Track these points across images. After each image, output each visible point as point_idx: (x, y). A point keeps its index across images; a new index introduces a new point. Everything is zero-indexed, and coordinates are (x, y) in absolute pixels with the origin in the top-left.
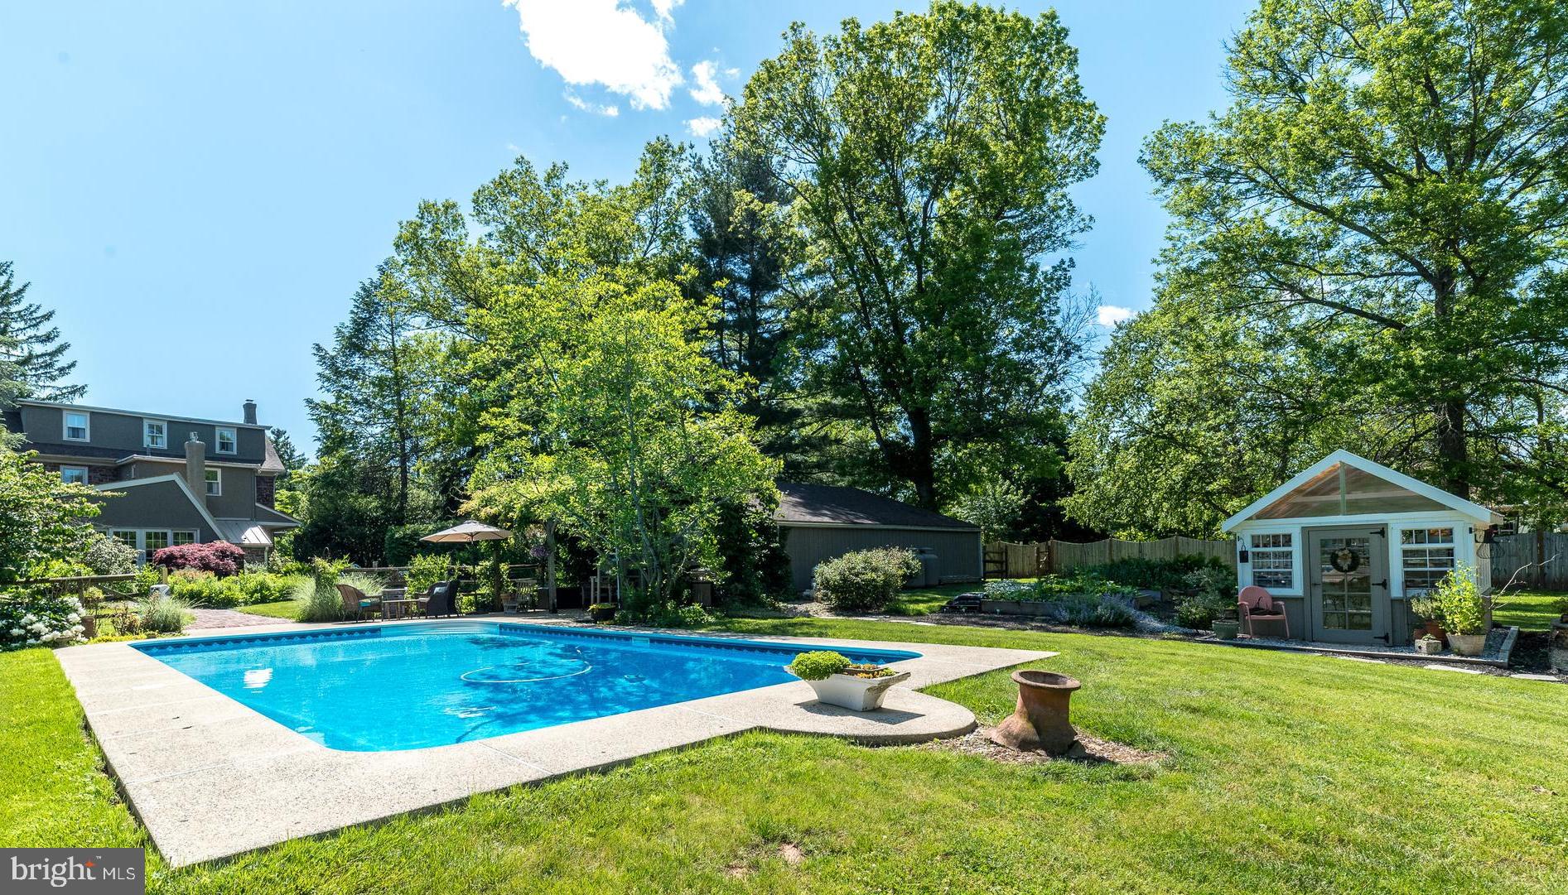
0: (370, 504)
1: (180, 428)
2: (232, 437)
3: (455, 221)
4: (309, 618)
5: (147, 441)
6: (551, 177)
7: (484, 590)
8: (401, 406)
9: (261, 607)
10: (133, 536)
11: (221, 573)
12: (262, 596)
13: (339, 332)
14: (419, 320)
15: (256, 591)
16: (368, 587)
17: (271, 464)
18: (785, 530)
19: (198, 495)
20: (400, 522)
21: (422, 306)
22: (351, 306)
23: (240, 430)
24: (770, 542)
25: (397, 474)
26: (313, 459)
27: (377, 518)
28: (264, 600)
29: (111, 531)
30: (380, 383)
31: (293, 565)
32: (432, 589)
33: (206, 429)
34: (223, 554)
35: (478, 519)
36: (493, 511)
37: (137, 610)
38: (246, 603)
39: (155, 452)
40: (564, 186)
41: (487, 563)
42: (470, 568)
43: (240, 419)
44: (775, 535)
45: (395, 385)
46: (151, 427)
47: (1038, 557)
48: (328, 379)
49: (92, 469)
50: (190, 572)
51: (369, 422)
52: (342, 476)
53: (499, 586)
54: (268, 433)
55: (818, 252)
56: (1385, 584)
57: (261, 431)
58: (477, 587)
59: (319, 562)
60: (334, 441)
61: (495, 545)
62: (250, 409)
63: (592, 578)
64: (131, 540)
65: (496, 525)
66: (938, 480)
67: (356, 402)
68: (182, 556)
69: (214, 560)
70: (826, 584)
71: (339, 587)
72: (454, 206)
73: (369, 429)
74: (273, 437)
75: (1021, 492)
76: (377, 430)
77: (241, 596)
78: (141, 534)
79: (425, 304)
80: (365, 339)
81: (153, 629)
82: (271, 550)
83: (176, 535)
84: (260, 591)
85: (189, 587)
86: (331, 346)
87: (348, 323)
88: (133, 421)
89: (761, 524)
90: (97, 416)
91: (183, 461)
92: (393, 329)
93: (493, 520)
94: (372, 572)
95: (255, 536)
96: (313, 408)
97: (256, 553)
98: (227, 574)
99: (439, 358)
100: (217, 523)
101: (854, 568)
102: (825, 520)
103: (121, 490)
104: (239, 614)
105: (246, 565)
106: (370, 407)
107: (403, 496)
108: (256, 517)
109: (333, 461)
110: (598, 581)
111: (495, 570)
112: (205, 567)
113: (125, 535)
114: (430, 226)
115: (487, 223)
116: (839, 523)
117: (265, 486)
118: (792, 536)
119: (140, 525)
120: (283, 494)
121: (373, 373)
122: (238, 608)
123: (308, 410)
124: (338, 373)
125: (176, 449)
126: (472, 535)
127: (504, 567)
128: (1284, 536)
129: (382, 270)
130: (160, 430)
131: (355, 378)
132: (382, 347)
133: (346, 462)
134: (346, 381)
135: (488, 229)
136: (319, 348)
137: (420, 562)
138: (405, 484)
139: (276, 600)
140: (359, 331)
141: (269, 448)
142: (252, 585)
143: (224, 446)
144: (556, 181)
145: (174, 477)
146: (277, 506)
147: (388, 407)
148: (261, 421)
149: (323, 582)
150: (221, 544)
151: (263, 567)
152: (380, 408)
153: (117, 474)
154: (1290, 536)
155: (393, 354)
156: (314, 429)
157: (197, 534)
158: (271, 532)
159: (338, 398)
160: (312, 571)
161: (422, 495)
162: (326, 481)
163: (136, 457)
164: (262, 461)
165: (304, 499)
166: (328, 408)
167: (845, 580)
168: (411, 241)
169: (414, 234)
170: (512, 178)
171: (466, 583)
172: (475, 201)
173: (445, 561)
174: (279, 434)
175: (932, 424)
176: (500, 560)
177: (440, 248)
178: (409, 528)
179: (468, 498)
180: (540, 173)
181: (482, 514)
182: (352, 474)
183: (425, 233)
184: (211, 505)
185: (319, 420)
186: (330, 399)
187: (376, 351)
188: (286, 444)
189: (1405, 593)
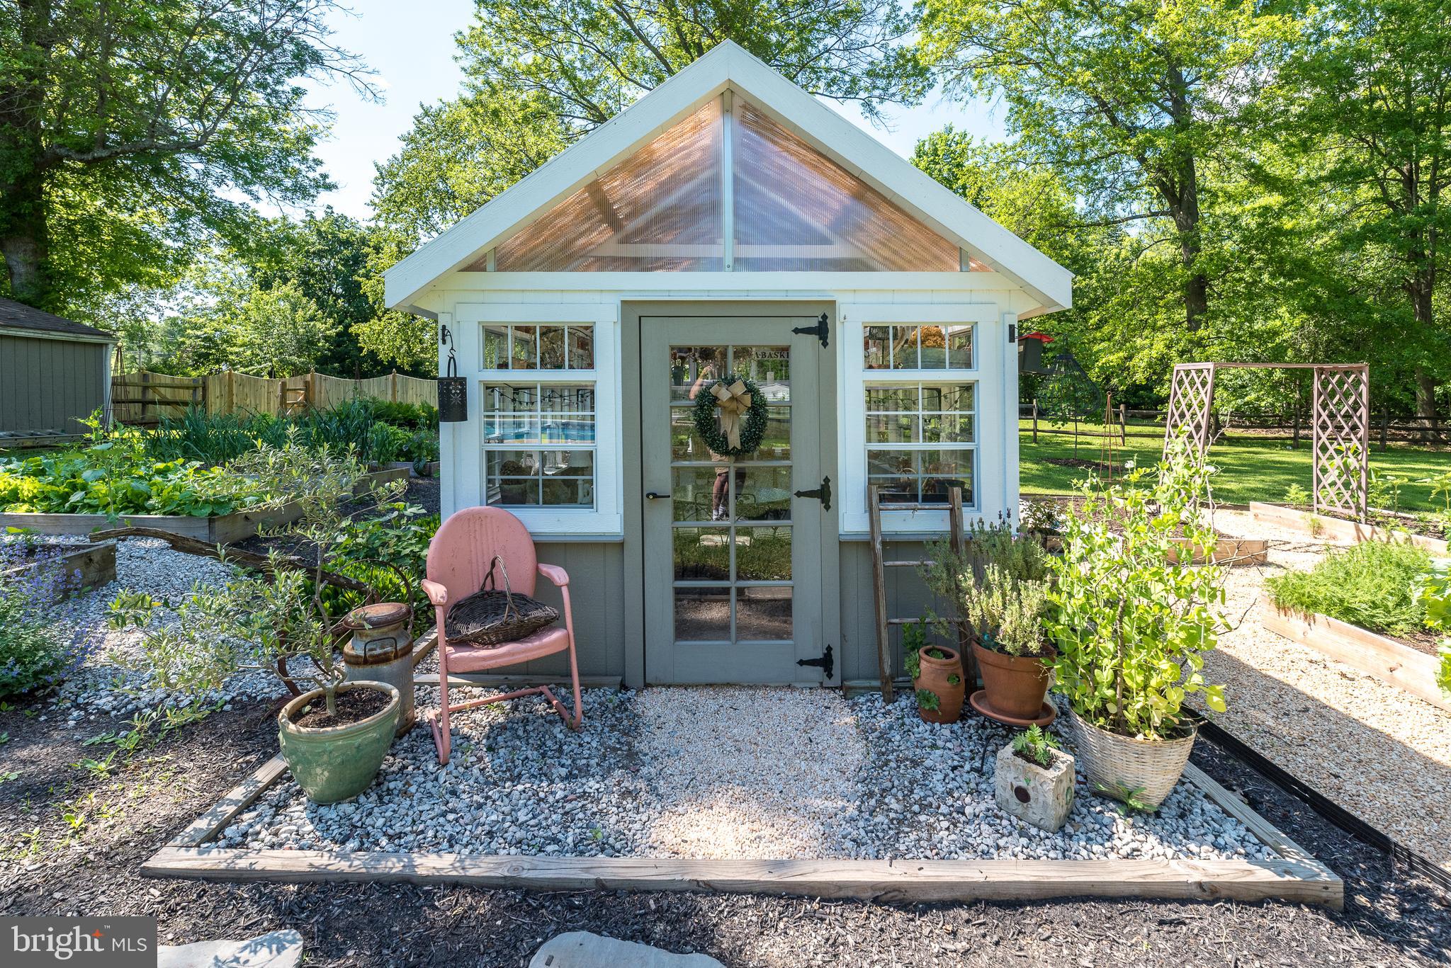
56: (824, 494)
128: (573, 330)
154: (589, 328)
189: (874, 522)
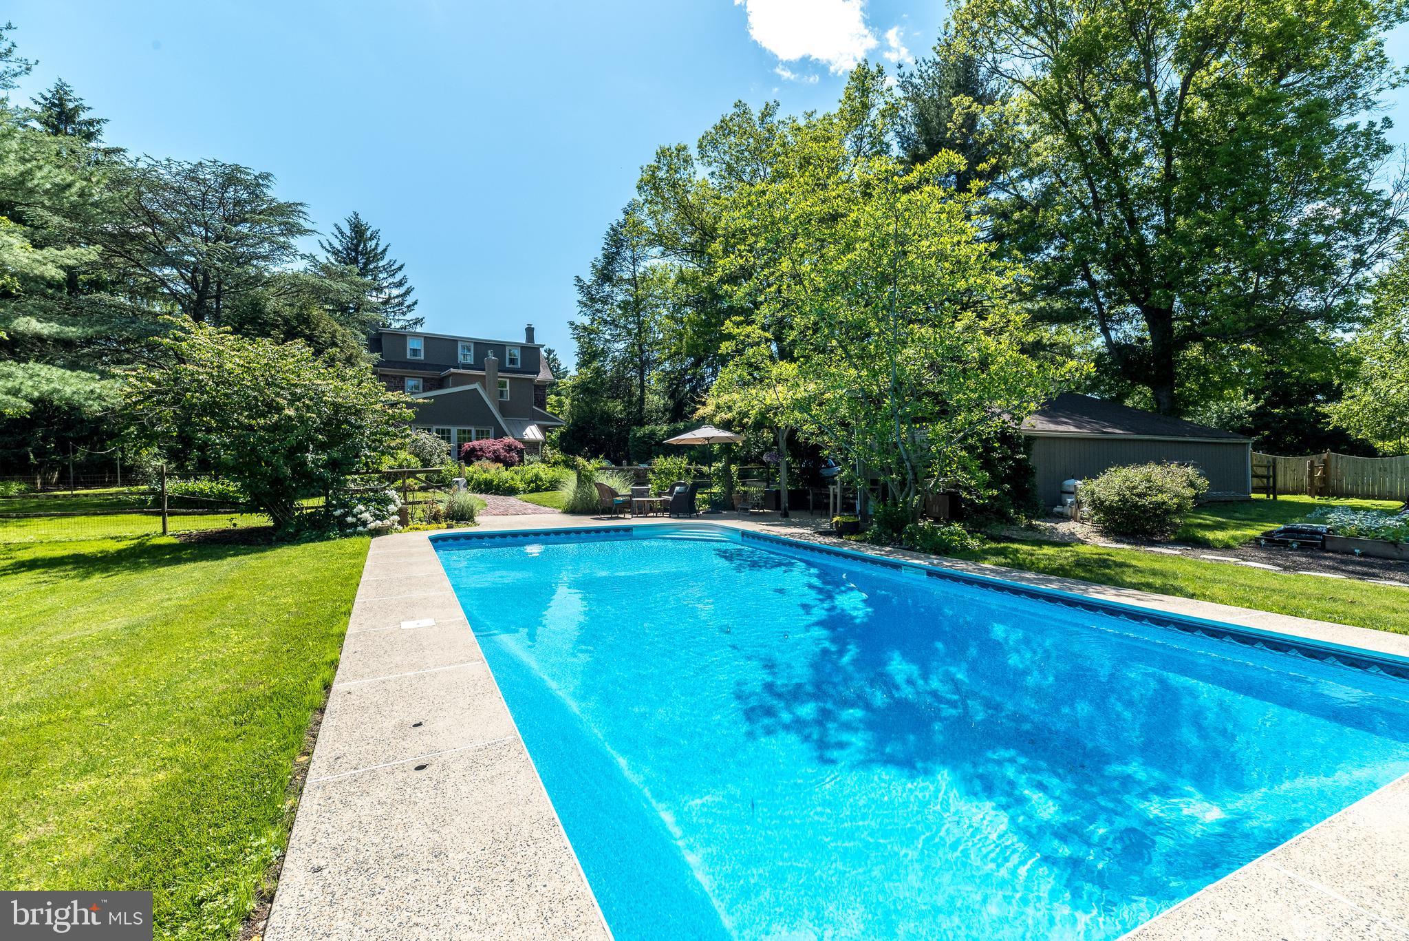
0: (617, 407)
1: (482, 347)
2: (517, 353)
3: (685, 161)
4: (572, 510)
5: (461, 358)
6: (764, 116)
7: (716, 490)
8: (640, 325)
9: (535, 496)
10: (449, 431)
11: (508, 464)
12: (537, 486)
13: (594, 266)
14: (656, 251)
15: (532, 481)
16: (619, 484)
17: (544, 375)
18: (1030, 440)
19: (493, 401)
20: (641, 423)
21: (657, 240)
22: (602, 243)
23: (523, 348)
24: (1014, 453)
25: (637, 381)
26: (573, 372)
27: (622, 419)
28: (538, 489)
29: (434, 428)
30: (624, 306)
31: (559, 456)
32: (672, 488)
33: (499, 348)
34: (509, 448)
35: (712, 423)
36: (729, 416)
37: (442, 500)
38: (525, 492)
39: (465, 367)
40: (775, 122)
41: (720, 465)
42: (705, 469)
43: (522, 339)
44: (1019, 445)
45: (634, 307)
46: (463, 347)
47: (1312, 473)
48: (586, 305)
49: (425, 380)
50: (486, 463)
51: (616, 338)
52: (596, 384)
53: (730, 486)
54: (542, 350)
55: (1047, 148)
57: (537, 349)
58: (710, 486)
59: (580, 460)
60: (589, 356)
61: (727, 447)
62: (530, 331)
63: (831, 488)
64: (445, 435)
65: (730, 430)
66: (1182, 385)
67: (606, 322)
68: (481, 449)
69: (503, 453)
70: (1098, 505)
71: (596, 485)
72: (685, 148)
73: (616, 345)
74: (546, 355)
75: (1251, 397)
76: (621, 346)
77: (521, 486)
78: (454, 430)
79: (661, 237)
80: (613, 271)
81: (452, 519)
82: (543, 445)
83: (477, 432)
84: (535, 482)
85: (485, 476)
86: (588, 278)
87: (601, 257)
88: (452, 342)
89: (1003, 433)
90: (429, 339)
91: (483, 373)
92: (635, 261)
93: (727, 425)
94: (622, 470)
95: (532, 432)
96: (575, 329)
97: (533, 446)
98: (512, 465)
99: (670, 285)
100: (505, 421)
101: (1135, 488)
102: (1067, 428)
103: (430, 398)
104: (520, 502)
105: (526, 457)
106: (616, 326)
107: (642, 400)
108: (534, 418)
109: (587, 373)
110: (838, 491)
111: (726, 470)
112: (497, 459)
113: (443, 431)
114: (665, 168)
115: (710, 164)
116: (1085, 432)
117: (540, 392)
118: (1036, 446)
119: (454, 423)
120: (552, 399)
121: (619, 298)
122: (519, 496)
123: (571, 331)
124: (593, 300)
125: (479, 365)
126: (708, 439)
127: (734, 468)
129: (626, 213)
130: (469, 350)
131: (605, 303)
132: (626, 275)
133: (598, 372)
134: (599, 306)
135: (710, 170)
136: (579, 279)
137: (661, 463)
138: (642, 391)
139: (547, 490)
140: (609, 263)
141: (543, 363)
142: (529, 476)
143: (512, 361)
144: (768, 119)
145: (476, 386)
146: (549, 409)
147: (630, 326)
148: (537, 342)
149: (584, 479)
150: (508, 440)
151: (538, 458)
152: (625, 327)
153: (441, 383)
155: (633, 282)
156: (575, 346)
157: (492, 431)
158: (544, 429)
159: (593, 320)
160: (574, 467)
161: (655, 401)
162: (583, 388)
163: (452, 370)
164: (537, 373)
165: (567, 402)
166: (585, 328)
167: (1124, 500)
168: (651, 183)
169: (653, 176)
170: (731, 120)
171: (701, 482)
172: (700, 147)
173: (683, 462)
174: (550, 352)
175: (1176, 324)
176: (731, 461)
177: (674, 185)
178: (648, 429)
179: (704, 404)
180: (756, 112)
181: (717, 419)
182: (603, 384)
183: (661, 174)
184: (503, 408)
185: (579, 338)
186: (586, 321)
187: (621, 279)
188: (555, 360)
